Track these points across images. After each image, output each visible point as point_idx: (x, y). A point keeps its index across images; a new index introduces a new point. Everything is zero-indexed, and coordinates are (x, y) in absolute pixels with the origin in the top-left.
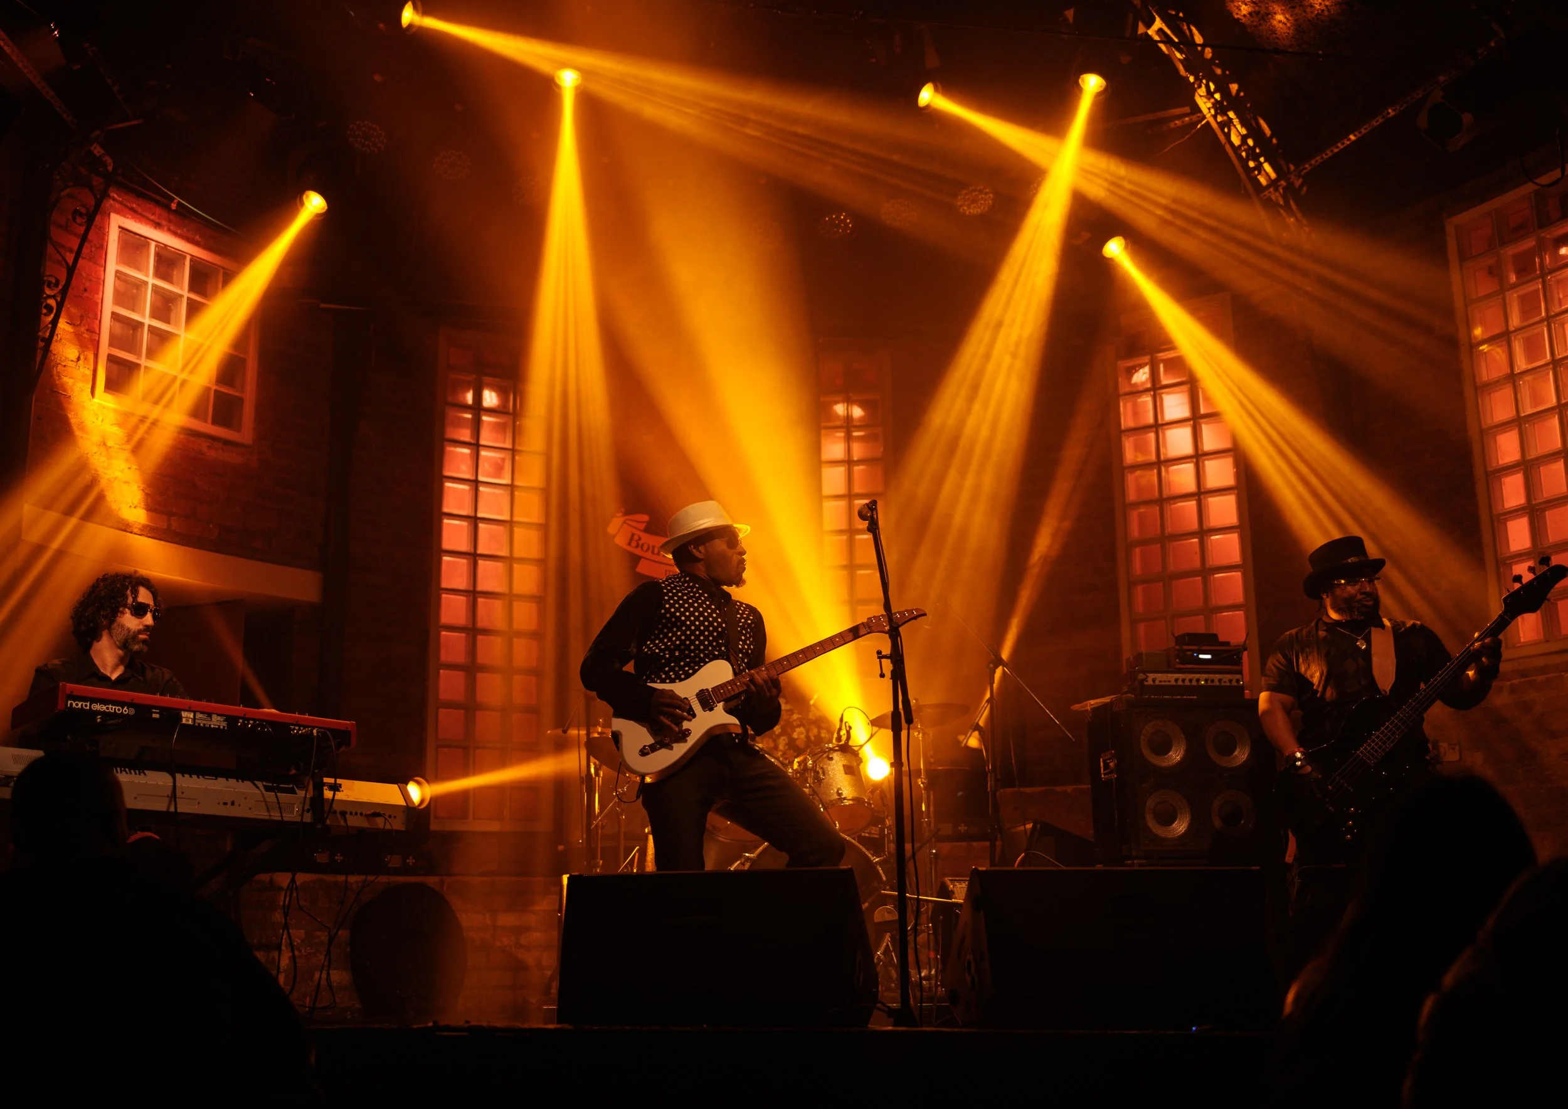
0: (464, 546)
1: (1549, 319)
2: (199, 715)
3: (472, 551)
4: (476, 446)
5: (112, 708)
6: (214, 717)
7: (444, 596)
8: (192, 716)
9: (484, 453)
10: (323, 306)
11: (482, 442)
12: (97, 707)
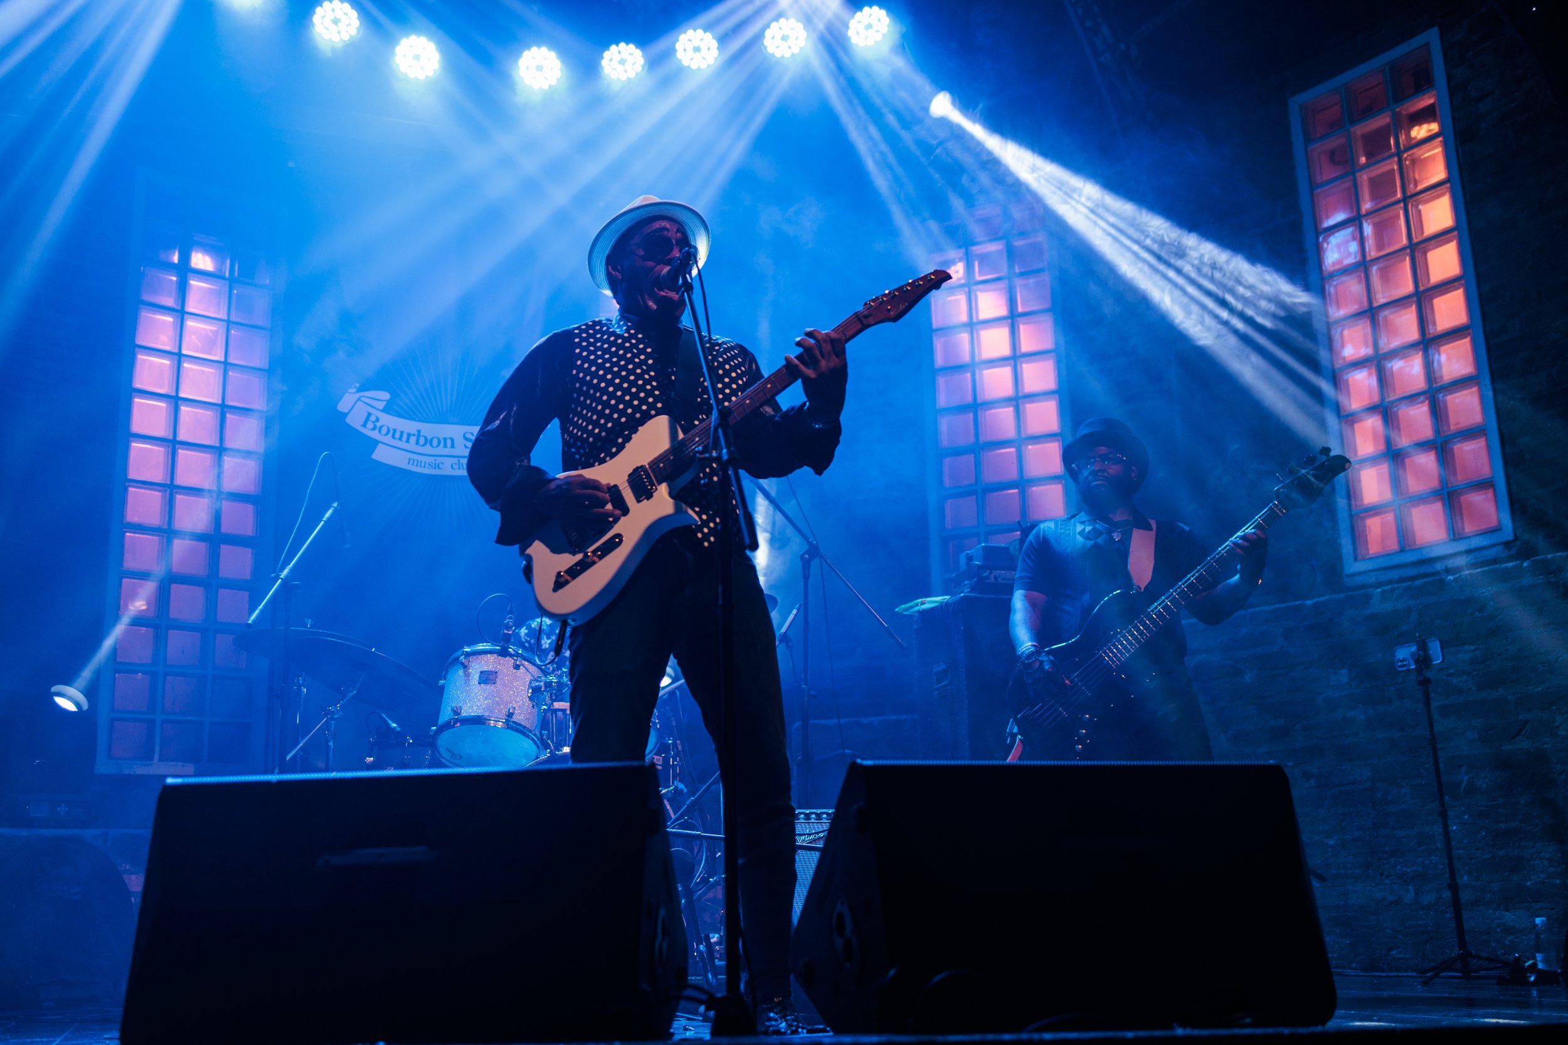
0: (160, 429)
1: (1406, 199)
3: (171, 437)
4: (181, 313)
7: (131, 489)
9: (190, 323)
11: (190, 308)
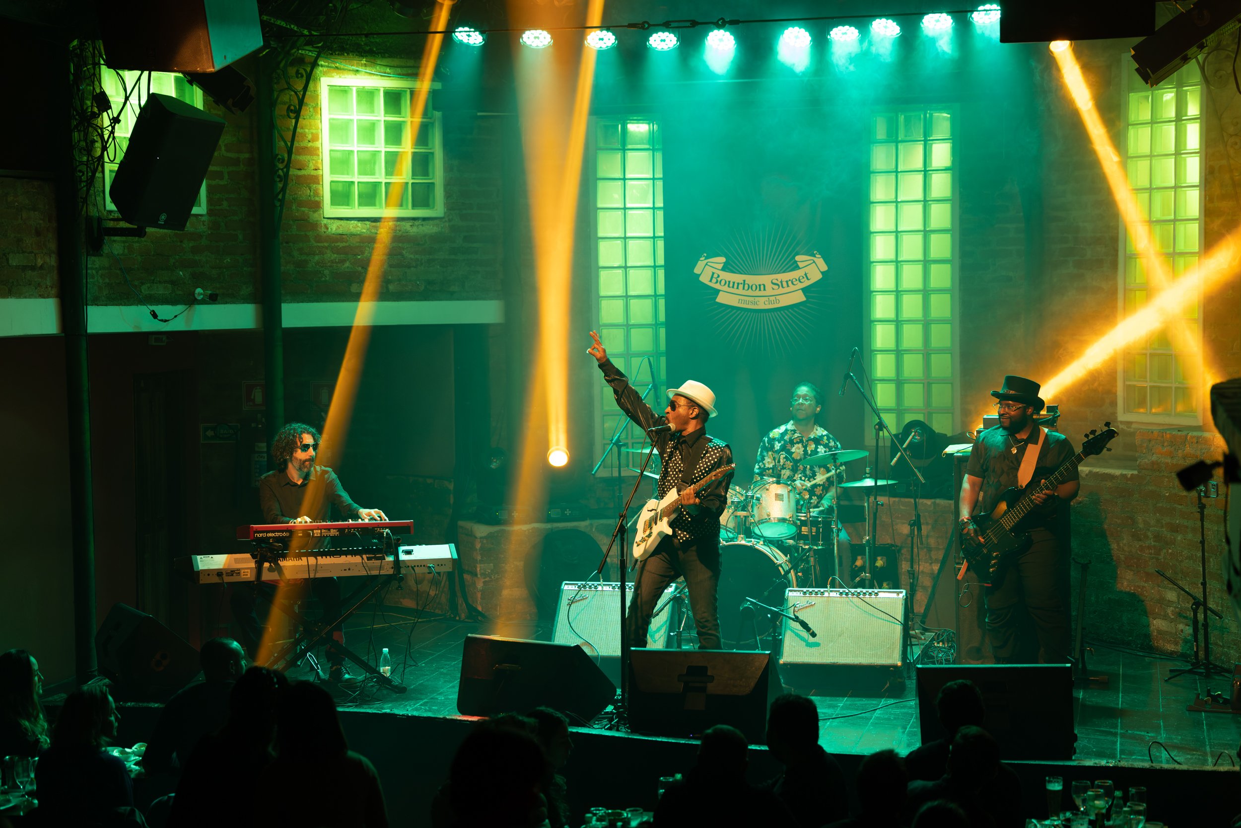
2: (323, 531)
5: (277, 534)
6: (332, 530)
8: (319, 531)
10: (479, 114)
12: (270, 535)
